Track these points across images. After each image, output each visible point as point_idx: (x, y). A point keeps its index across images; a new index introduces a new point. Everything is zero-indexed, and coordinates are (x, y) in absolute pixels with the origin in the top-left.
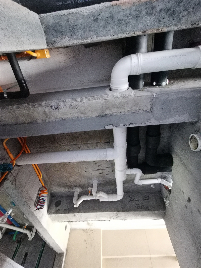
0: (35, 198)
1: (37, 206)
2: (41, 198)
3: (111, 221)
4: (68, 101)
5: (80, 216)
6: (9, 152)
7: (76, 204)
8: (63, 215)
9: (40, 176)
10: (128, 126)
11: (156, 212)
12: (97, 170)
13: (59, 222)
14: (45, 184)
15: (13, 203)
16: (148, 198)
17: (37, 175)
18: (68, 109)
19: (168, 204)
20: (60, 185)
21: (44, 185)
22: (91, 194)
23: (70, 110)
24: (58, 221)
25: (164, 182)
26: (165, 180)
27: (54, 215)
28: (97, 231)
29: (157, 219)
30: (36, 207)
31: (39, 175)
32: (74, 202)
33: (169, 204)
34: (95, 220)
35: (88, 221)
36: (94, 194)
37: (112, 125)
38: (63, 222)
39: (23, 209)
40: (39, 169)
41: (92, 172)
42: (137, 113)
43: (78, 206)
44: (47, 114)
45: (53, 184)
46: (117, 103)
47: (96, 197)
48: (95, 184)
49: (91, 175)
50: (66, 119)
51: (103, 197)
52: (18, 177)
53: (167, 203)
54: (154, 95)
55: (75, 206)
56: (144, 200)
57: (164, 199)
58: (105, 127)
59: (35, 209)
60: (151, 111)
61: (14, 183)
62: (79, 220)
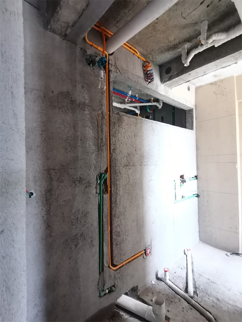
0: (142, 75)
1: (148, 80)
2: (148, 73)
3: (238, 63)
5: (196, 72)
6: (96, 47)
7: (186, 63)
8: (176, 79)
12: (201, 4)
13: (176, 86)
14: (145, 58)
15: (129, 87)
17: (134, 54)
20: (162, 51)
21: (145, 60)
22: (201, 45)
30: (147, 81)
31: (135, 53)
32: (183, 62)
34: (216, 69)
35: (207, 74)
38: (180, 85)
39: (138, 88)
40: (131, 45)
43: (189, 64)
45: (155, 54)
47: (206, 45)
48: (204, 28)
49: (193, 18)
52: (118, 64)
55: (185, 65)
59: (148, 83)
61: (118, 71)
62: (197, 77)
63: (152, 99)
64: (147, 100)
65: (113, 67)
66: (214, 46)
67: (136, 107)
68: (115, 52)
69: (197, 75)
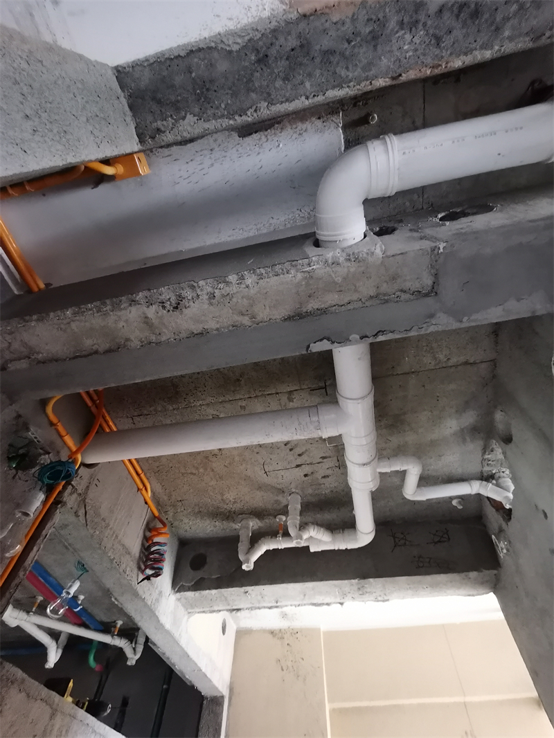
0: (136, 548)
1: (145, 569)
2: (152, 550)
3: (345, 604)
4: (205, 286)
5: (261, 594)
6: (63, 432)
7: (247, 561)
8: (214, 592)
9: (146, 489)
10: (371, 340)
11: (473, 574)
12: (298, 466)
13: (204, 612)
14: (159, 511)
15: (82, 566)
16: (447, 537)
17: (139, 489)
18: (206, 306)
19: (505, 551)
20: (201, 513)
21: (157, 514)
22: (286, 534)
23: (211, 307)
24: (202, 610)
25: (489, 491)
26: (493, 484)
27: (190, 594)
28: (311, 633)
29: (475, 592)
30: (143, 572)
31: (143, 489)
32: (241, 557)
33: (508, 550)
34: (301, 603)
35: (282, 607)
36: (292, 531)
37: (328, 339)
38: (215, 611)
39: (109, 583)
40: (143, 471)
41: (282, 473)
42: (396, 299)
43: (252, 567)
44: (153, 324)
45: (182, 511)
46: (339, 279)
47: (299, 540)
48: (295, 506)
49: (280, 480)
50: (202, 333)
51: (319, 540)
52: (91, 494)
53: (502, 549)
54: (439, 248)
55: (244, 567)
56: (436, 543)
57: (493, 537)
58: (309, 346)
59: (141, 577)
60: (433, 291)
61: (81, 512)
62: (257, 605)
63: (120, 623)
64: (102, 623)
65: (75, 496)
66: (308, 547)
67: (55, 635)
68: (99, 465)
69: (259, 602)
